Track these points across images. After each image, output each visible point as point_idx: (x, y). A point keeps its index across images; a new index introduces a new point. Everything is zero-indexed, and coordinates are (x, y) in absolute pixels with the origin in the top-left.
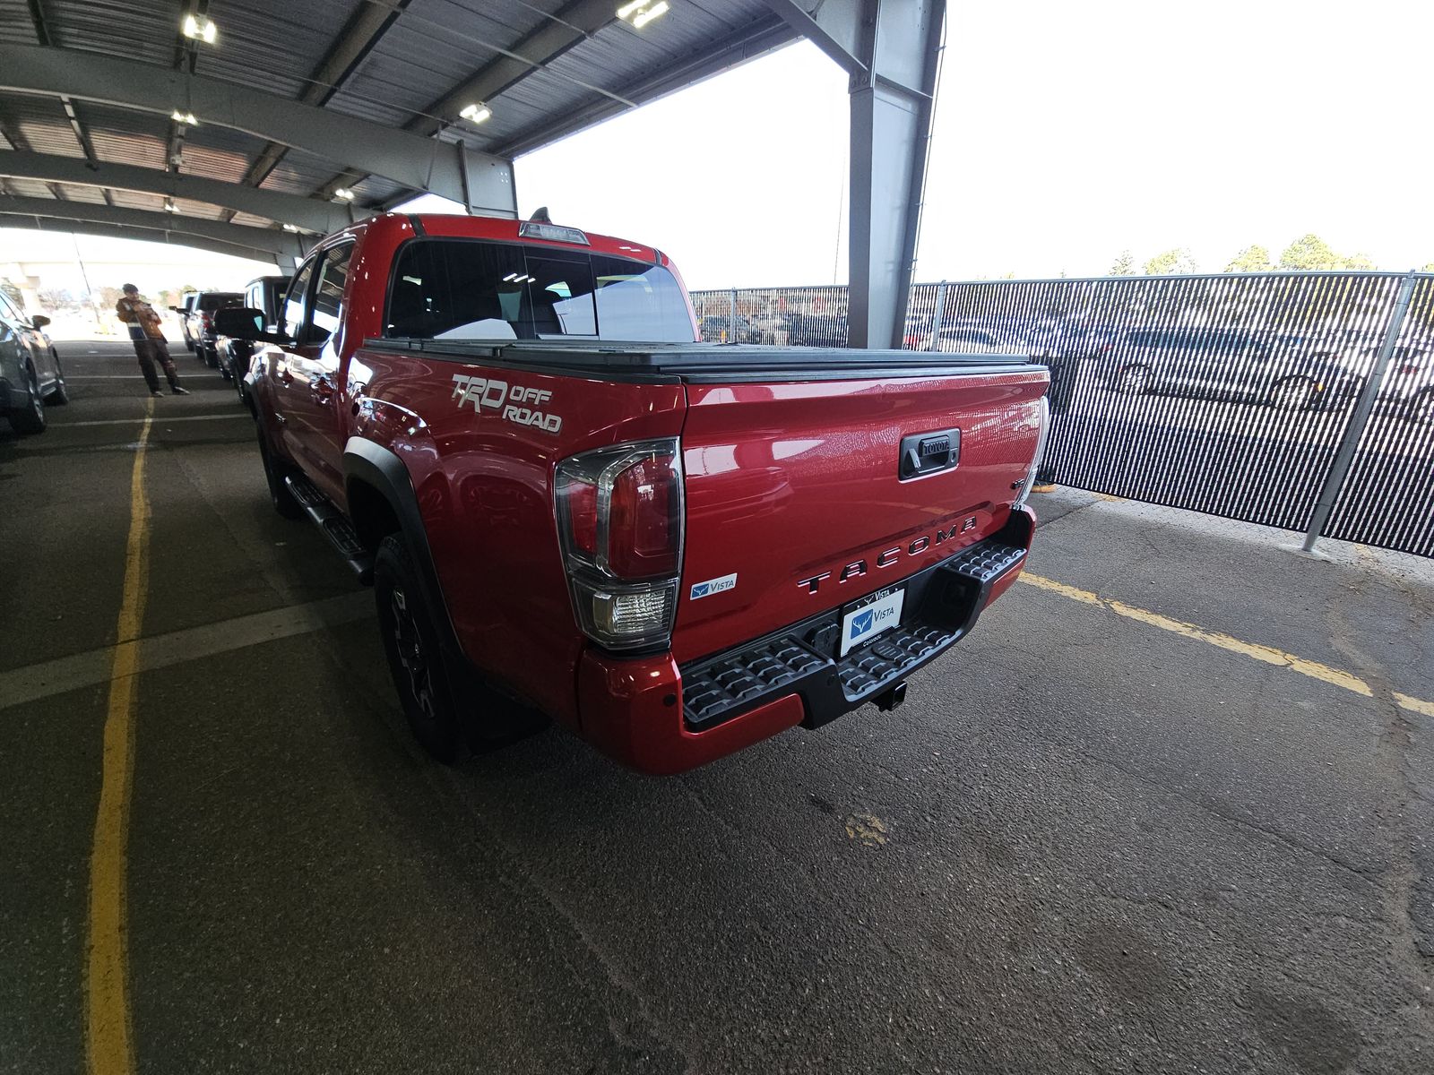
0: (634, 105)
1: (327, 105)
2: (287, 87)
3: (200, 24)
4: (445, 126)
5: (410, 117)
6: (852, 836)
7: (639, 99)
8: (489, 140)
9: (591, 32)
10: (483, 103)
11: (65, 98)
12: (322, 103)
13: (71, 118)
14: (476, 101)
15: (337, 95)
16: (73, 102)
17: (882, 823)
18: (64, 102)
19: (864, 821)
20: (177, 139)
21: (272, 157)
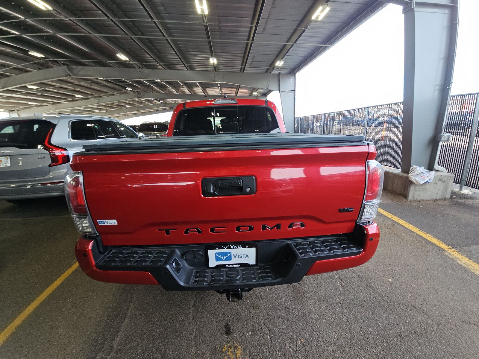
0: (331, 46)
1: (245, 71)
2: (238, 69)
3: (213, 59)
4: (273, 69)
5: (267, 69)
6: (224, 350)
7: (332, 44)
8: (289, 70)
9: (306, 28)
10: (281, 60)
11: (196, 82)
12: (243, 71)
13: (199, 86)
14: (280, 60)
15: (246, 68)
16: (199, 83)
17: (241, 354)
18: (196, 83)
19: (236, 348)
20: (219, 87)
21: (238, 88)
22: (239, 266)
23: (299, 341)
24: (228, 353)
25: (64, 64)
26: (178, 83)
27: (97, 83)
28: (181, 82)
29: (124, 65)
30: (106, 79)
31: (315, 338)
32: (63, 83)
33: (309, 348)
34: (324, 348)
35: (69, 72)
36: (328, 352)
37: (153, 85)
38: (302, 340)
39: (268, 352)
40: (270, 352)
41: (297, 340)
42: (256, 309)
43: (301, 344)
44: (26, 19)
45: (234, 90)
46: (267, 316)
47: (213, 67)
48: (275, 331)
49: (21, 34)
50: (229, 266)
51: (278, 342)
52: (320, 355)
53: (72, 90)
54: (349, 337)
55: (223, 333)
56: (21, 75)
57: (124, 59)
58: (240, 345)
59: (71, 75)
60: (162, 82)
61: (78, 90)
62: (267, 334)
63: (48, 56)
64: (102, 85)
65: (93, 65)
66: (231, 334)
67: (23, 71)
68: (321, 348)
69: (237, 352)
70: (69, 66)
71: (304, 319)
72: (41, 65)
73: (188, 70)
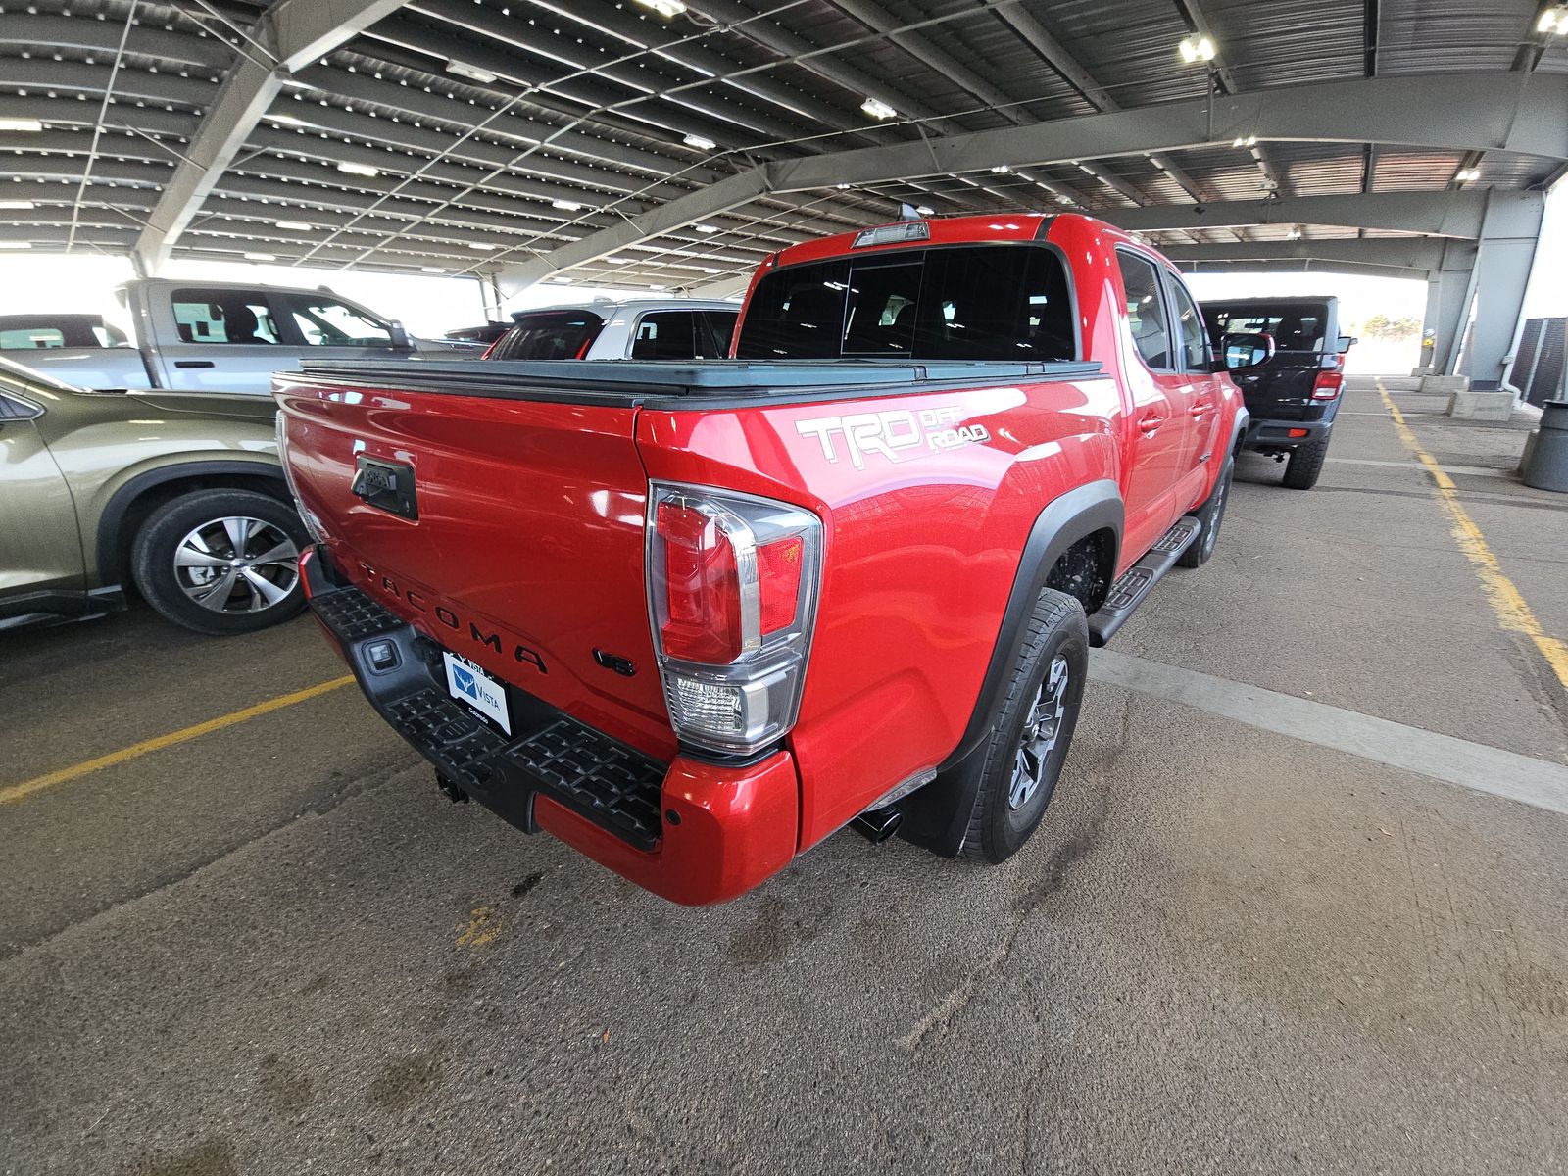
3: (1196, 43)
6: (475, 912)
11: (1146, 153)
13: (1162, 169)
16: (1159, 156)
17: (484, 944)
18: (1148, 158)
19: (495, 925)
20: (1260, 164)
21: (1367, 154)
22: (486, 721)
23: (600, 1030)
24: (472, 922)
25: (759, 161)
26: (1075, 169)
27: (841, 202)
28: (1086, 163)
29: (896, 133)
30: (861, 187)
31: (635, 1061)
32: (766, 211)
33: (595, 1064)
34: (621, 1100)
35: (767, 181)
36: (614, 1115)
37: (993, 190)
38: (606, 1036)
39: (524, 986)
40: (524, 989)
41: (598, 1025)
42: (621, 893)
43: (594, 1038)
44: (649, 48)
45: (1356, 169)
46: (619, 925)
47: (1206, 77)
48: (589, 965)
49: (656, 93)
50: (474, 713)
51: (564, 988)
52: (593, 1100)
53: (788, 229)
54: (716, 1152)
55: (513, 883)
56: (681, 200)
57: (881, 116)
58: (504, 928)
59: (771, 187)
60: (1019, 174)
61: (800, 227)
62: (569, 956)
63: (723, 144)
64: (856, 207)
65: (820, 149)
66: (519, 899)
67: (686, 188)
68: (617, 1091)
69: (484, 935)
70: (772, 163)
71: (682, 1004)
72: (719, 169)
73: (1099, 111)
